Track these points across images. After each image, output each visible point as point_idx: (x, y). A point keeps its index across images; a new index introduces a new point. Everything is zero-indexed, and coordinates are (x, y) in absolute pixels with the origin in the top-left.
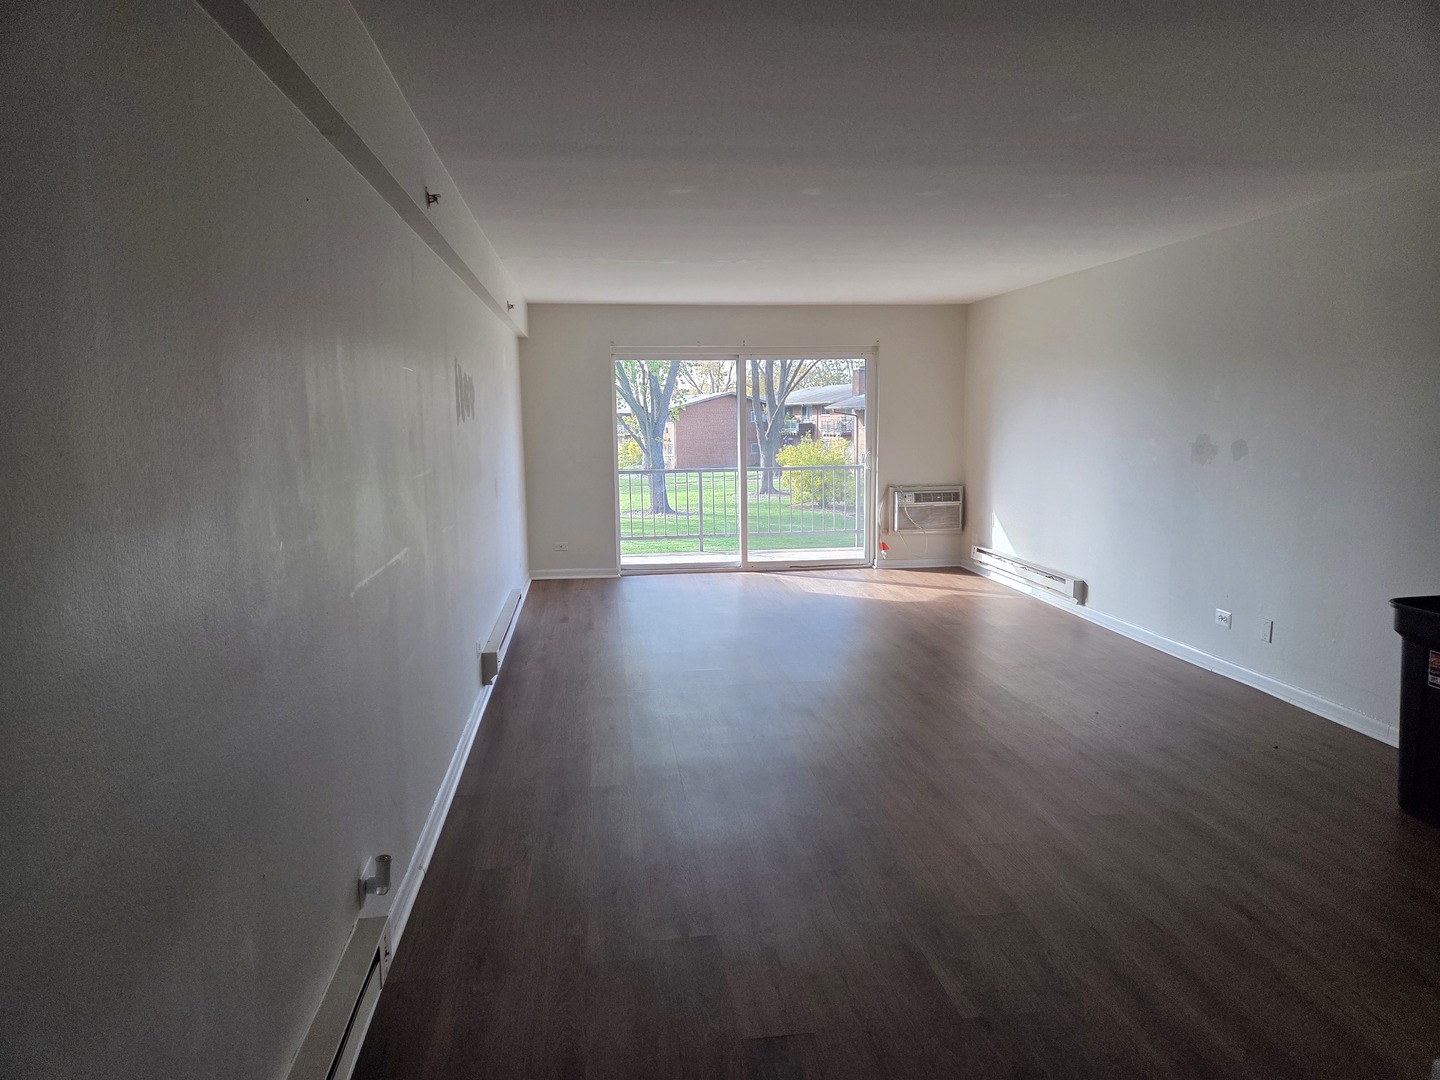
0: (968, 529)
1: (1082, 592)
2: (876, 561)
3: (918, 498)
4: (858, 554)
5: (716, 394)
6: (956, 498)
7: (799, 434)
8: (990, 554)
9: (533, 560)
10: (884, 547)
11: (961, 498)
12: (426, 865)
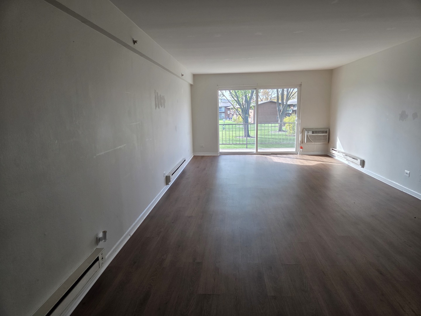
0: (330, 142)
1: (363, 163)
2: (299, 152)
3: (313, 133)
4: (293, 150)
5: (267, 101)
6: (326, 132)
7: (292, 113)
8: (336, 151)
9: (194, 149)
10: (301, 148)
11: (328, 133)
12: (132, 234)
